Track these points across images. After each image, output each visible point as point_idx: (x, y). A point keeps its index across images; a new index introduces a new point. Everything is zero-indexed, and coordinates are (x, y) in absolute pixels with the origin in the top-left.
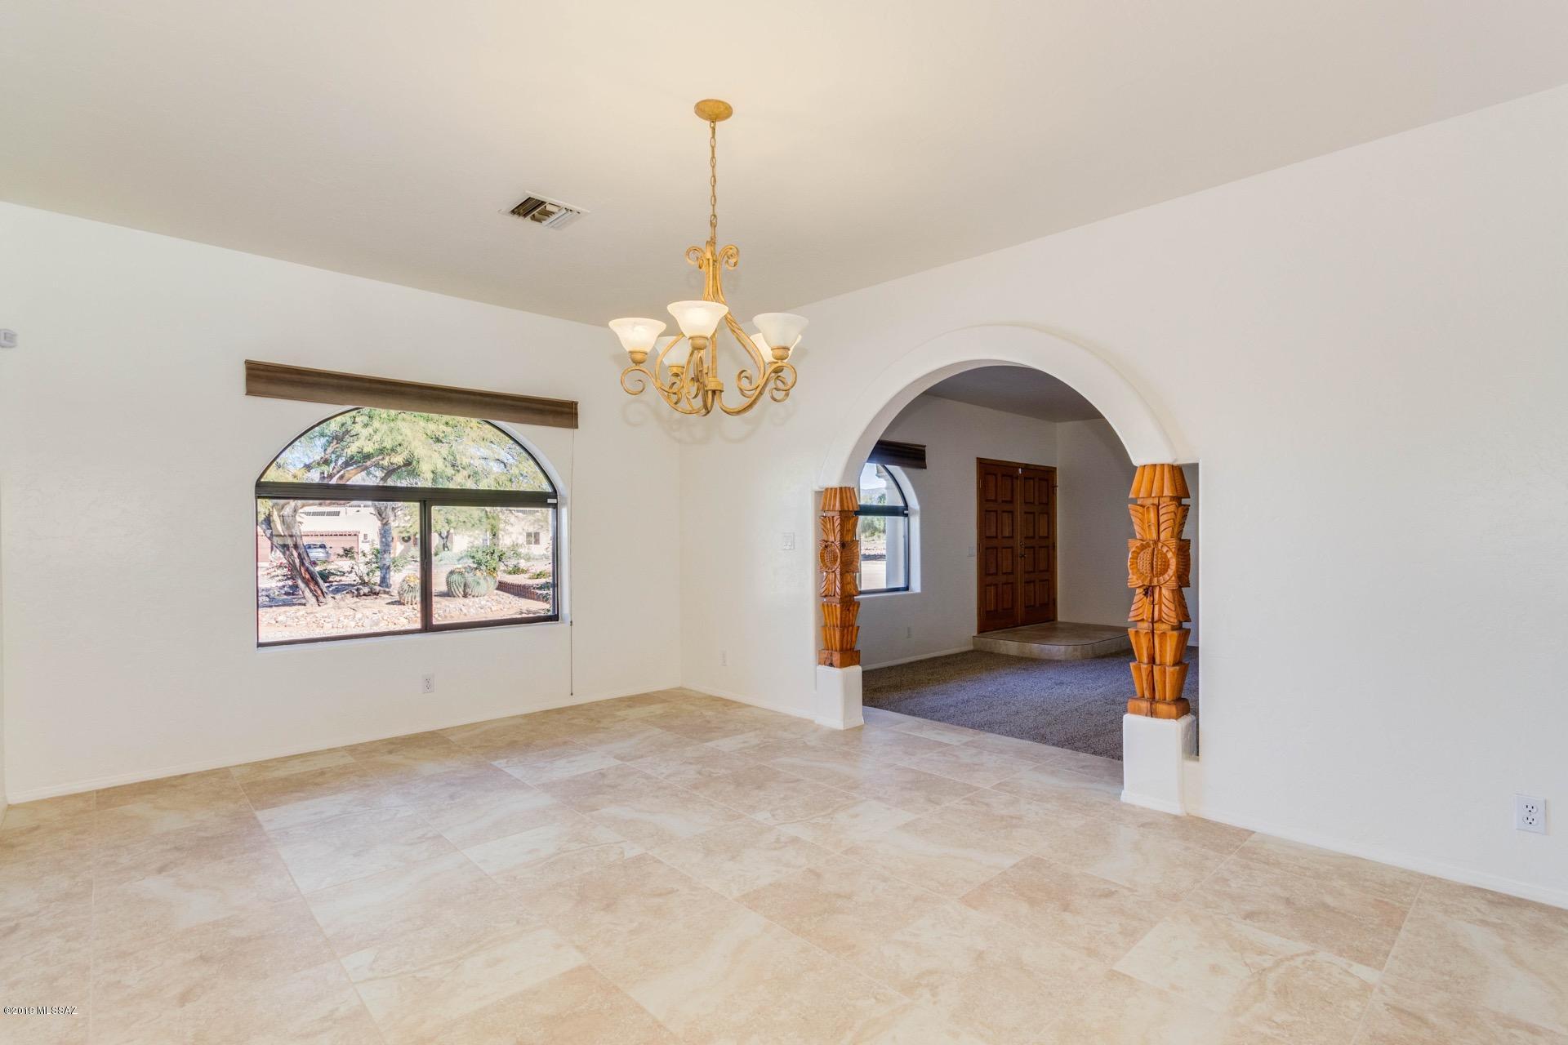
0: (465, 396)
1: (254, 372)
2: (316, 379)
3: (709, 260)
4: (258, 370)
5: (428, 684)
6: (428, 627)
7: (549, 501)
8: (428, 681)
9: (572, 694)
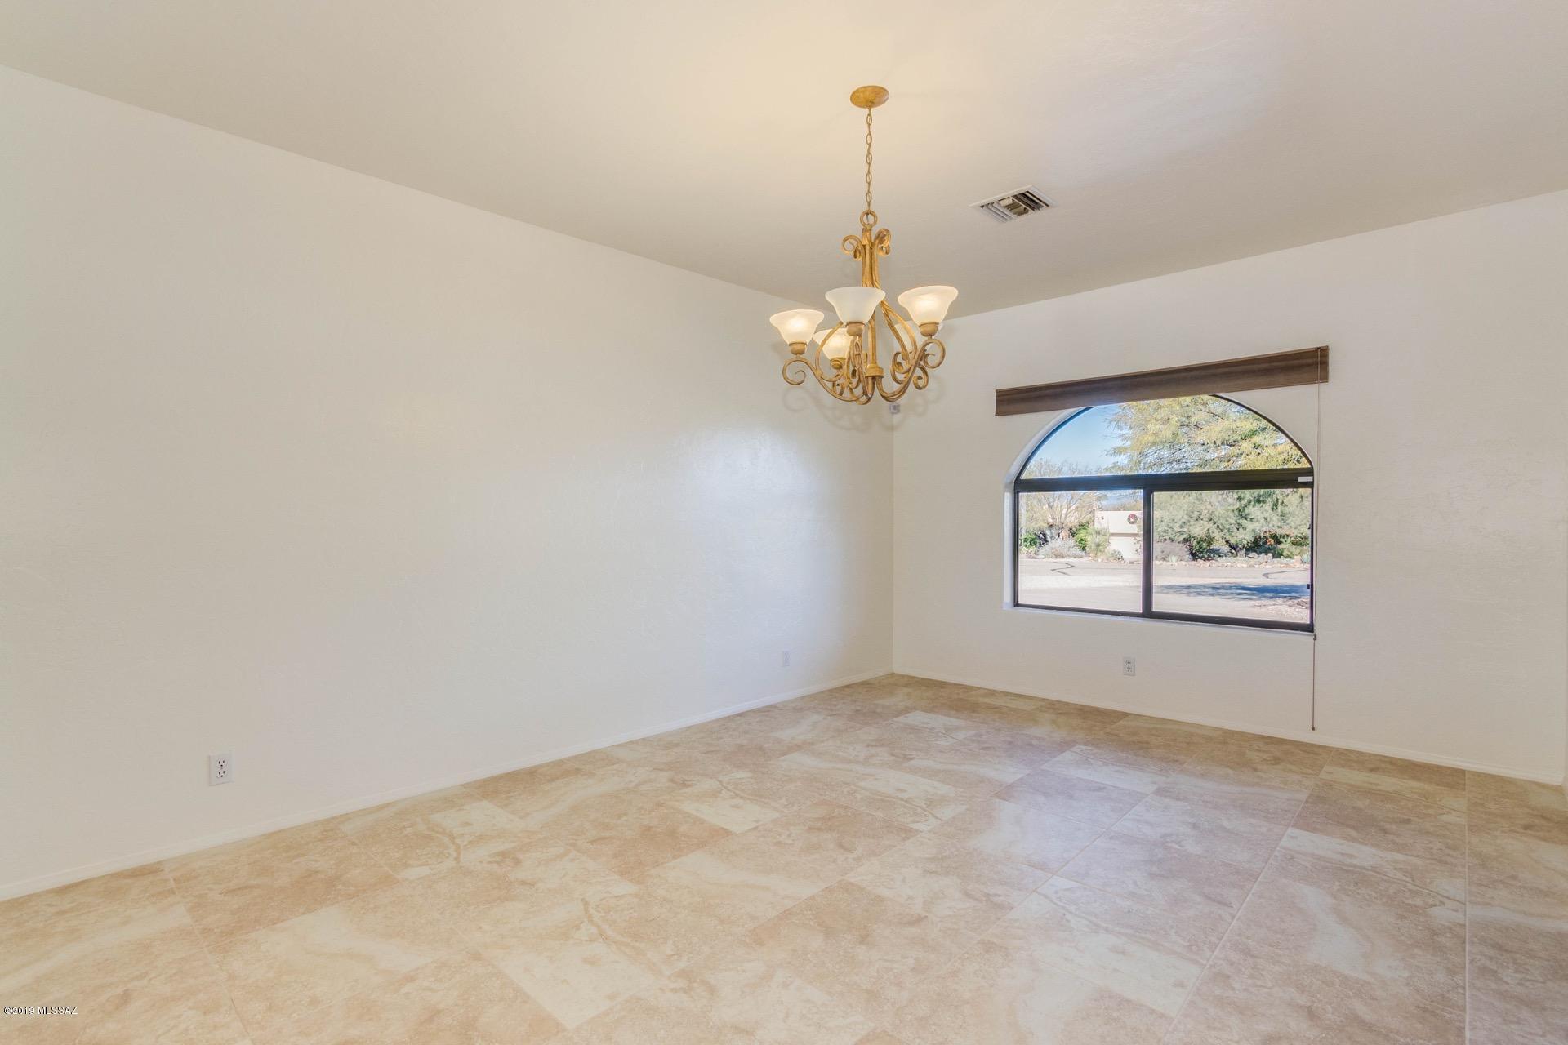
0: (1183, 374)
1: (1002, 398)
2: (1038, 393)
3: (864, 246)
4: (1003, 395)
5: (1129, 666)
6: (1148, 613)
7: (1301, 479)
8: (1128, 663)
9: (1313, 729)
